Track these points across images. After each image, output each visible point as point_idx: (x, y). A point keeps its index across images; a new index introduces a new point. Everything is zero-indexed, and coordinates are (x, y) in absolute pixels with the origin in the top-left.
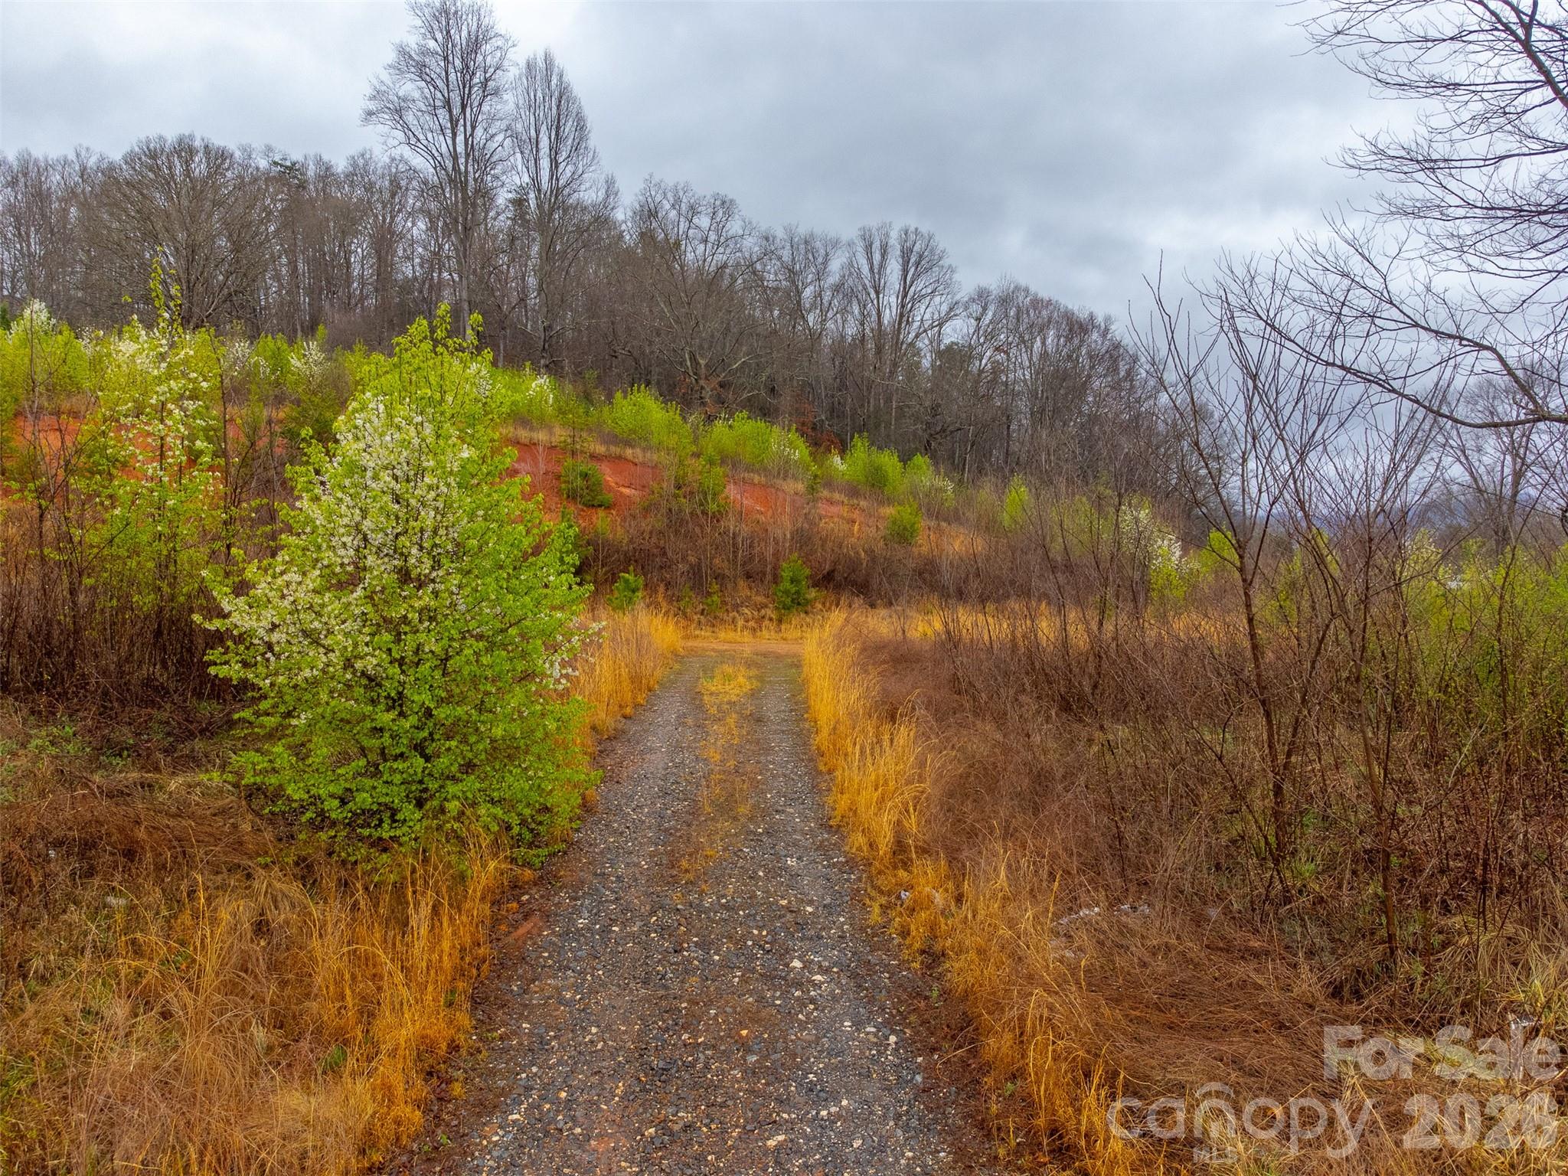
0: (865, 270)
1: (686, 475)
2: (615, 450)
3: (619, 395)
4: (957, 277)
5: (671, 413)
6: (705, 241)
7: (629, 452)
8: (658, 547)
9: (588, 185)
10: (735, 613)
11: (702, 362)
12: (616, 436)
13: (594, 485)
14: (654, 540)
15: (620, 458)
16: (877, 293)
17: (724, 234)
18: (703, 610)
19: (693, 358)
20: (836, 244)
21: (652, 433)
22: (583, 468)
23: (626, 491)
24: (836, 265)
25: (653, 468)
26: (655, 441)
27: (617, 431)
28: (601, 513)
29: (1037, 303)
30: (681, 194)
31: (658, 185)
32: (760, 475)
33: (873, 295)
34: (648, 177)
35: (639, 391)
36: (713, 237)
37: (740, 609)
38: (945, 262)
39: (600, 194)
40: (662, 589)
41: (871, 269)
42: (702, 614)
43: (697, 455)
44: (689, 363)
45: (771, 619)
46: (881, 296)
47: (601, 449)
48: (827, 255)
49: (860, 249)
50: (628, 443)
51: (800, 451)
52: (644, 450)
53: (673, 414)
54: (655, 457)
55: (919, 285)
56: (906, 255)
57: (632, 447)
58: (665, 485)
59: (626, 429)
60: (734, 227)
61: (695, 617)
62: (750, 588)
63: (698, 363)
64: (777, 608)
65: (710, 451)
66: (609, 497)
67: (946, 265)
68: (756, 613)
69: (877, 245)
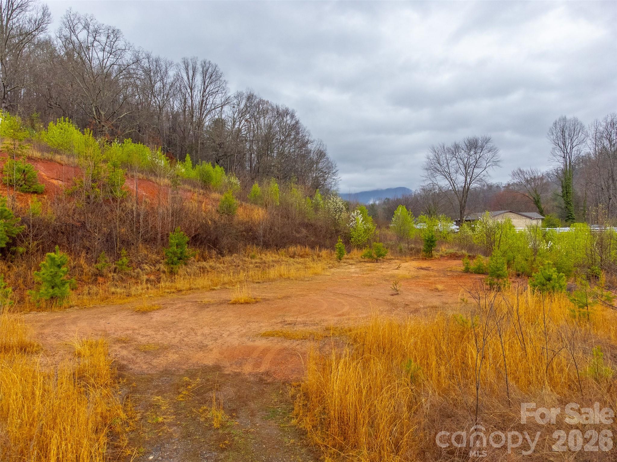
0: (185, 78)
1: (99, 173)
2: (47, 155)
3: (51, 124)
4: (228, 86)
5: (87, 135)
6: (104, 50)
7: (58, 157)
8: (79, 222)
9: (31, 8)
10: (139, 269)
11: (102, 113)
12: (49, 147)
13: (30, 178)
14: (77, 216)
15: (51, 160)
16: (191, 89)
17: (114, 47)
18: (116, 269)
19: (97, 111)
20: (171, 64)
21: (74, 147)
22: (22, 166)
23: (55, 182)
24: (172, 73)
25: (75, 167)
26: (75, 152)
27: (49, 144)
28: (35, 197)
29: (261, 102)
30: (89, 20)
31: (75, 15)
32: (142, 174)
33: (189, 90)
34: (69, 9)
35: (65, 121)
36: (107, 49)
37: (142, 265)
38: (222, 79)
39: (39, 14)
40: (83, 254)
41: (188, 78)
42: (115, 272)
43: (105, 161)
44: (95, 113)
45: (164, 272)
46: (193, 91)
47: (37, 154)
48: (167, 68)
49: (182, 66)
50: (57, 152)
51: (162, 162)
52: (68, 156)
53: (88, 136)
54: (76, 161)
55: (211, 87)
56: (204, 73)
57: (60, 154)
58: (84, 179)
59: (56, 143)
60: (120, 44)
61: (110, 275)
62: (147, 248)
63: (100, 113)
64: (167, 264)
65: (115, 159)
66: (42, 186)
67: (223, 80)
68: (153, 268)
69: (190, 67)
